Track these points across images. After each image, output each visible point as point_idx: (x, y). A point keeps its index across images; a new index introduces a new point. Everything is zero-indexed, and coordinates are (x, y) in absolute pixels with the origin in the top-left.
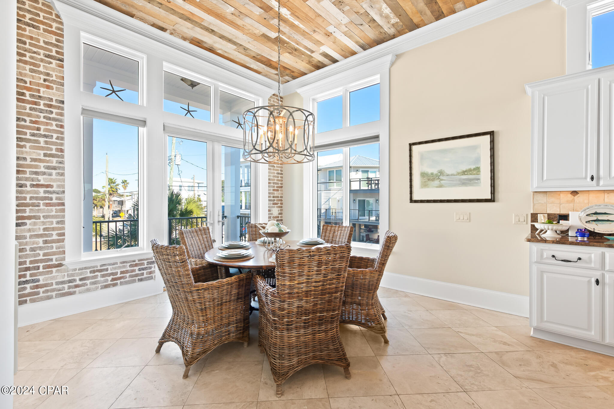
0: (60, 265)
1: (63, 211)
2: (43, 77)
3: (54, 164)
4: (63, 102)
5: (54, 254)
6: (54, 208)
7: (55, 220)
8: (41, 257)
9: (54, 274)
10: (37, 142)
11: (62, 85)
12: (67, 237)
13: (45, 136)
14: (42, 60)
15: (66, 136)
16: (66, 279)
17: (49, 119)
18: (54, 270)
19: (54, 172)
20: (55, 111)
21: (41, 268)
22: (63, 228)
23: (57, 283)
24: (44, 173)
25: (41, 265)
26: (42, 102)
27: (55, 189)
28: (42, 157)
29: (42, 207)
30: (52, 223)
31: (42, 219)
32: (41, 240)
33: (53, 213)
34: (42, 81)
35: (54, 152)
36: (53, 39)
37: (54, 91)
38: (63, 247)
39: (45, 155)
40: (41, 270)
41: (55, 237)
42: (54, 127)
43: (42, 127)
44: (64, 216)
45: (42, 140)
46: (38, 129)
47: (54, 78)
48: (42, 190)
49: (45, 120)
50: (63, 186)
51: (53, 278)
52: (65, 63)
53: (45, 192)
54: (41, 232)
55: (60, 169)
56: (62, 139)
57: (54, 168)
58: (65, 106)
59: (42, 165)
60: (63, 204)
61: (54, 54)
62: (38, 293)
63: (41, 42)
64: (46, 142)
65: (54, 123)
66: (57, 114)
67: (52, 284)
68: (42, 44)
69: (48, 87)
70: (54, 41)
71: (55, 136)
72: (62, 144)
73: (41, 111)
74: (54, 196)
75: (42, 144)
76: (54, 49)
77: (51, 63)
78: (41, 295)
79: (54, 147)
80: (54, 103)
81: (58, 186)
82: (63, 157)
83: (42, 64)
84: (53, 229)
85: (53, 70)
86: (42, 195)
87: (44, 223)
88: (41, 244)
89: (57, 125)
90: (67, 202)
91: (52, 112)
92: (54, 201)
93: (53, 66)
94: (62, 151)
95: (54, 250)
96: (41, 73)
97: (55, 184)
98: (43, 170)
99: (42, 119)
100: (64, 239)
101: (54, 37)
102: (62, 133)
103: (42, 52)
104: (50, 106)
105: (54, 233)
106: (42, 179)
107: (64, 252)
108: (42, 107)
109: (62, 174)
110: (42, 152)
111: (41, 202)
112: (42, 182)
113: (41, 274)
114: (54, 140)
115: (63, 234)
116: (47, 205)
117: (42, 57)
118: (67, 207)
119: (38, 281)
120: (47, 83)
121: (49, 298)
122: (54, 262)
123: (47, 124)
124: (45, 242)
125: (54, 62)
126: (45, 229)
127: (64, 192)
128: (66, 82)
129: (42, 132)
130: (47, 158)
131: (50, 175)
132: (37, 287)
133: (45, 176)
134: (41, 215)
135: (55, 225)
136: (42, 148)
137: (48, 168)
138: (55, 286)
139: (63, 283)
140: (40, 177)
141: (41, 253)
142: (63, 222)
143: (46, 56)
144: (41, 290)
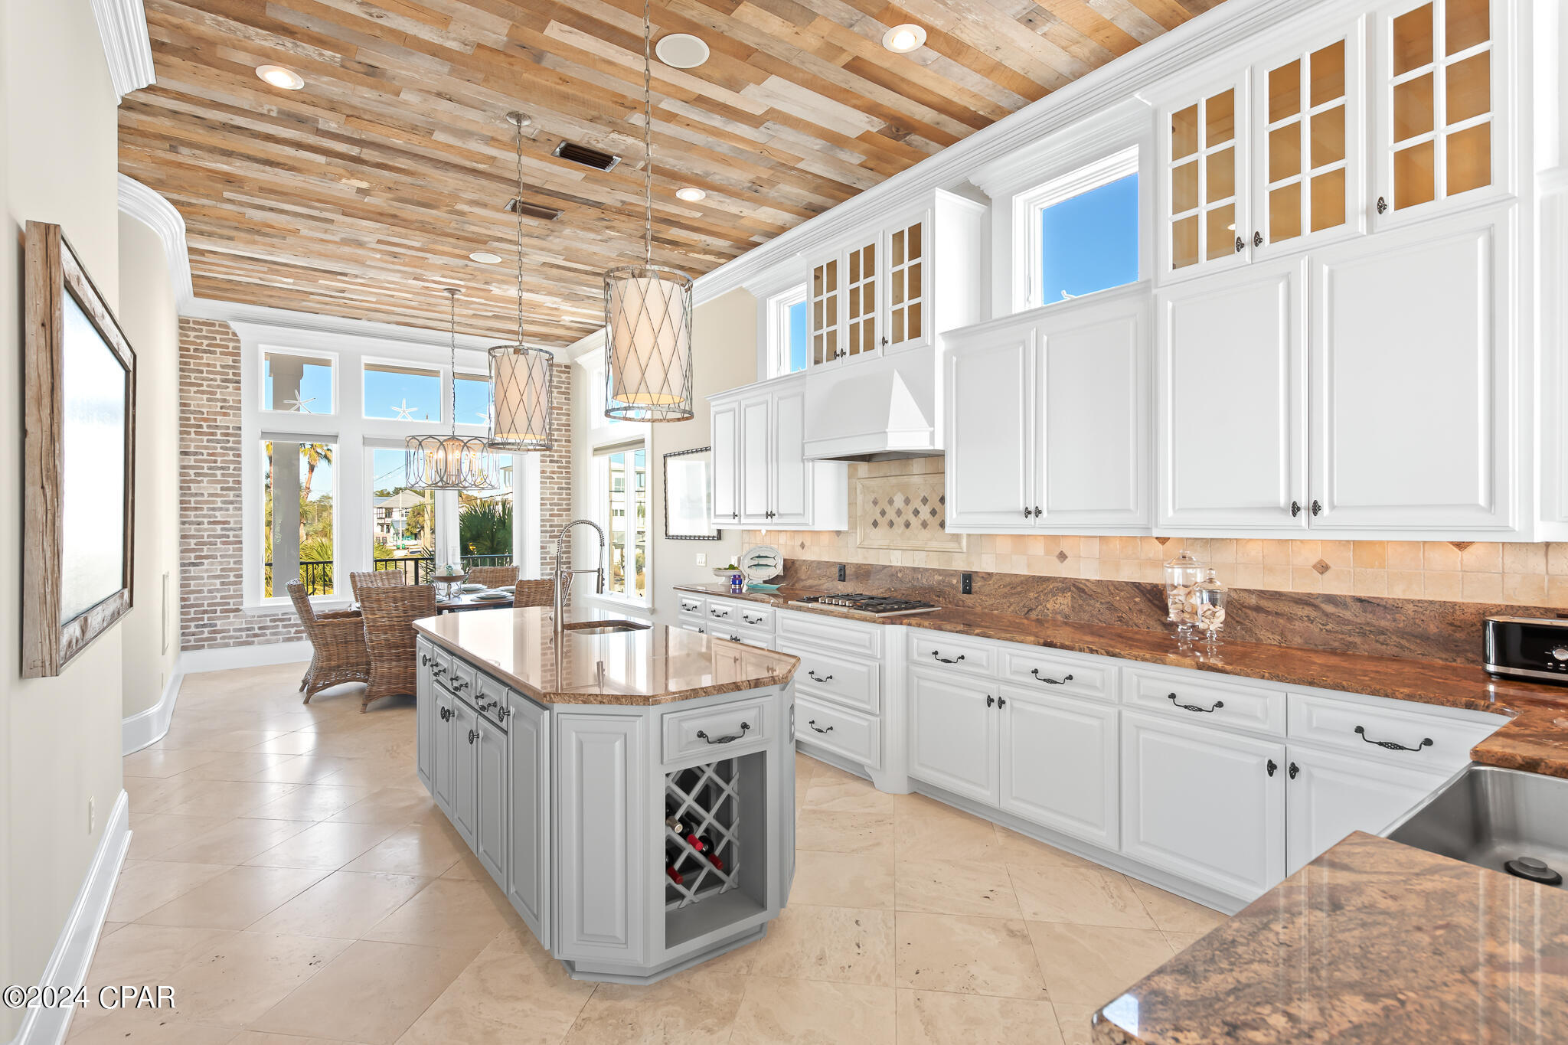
0: (238, 610)
1: (241, 549)
2: (219, 404)
3: (231, 498)
4: (240, 428)
5: (231, 597)
6: (231, 547)
7: (232, 560)
8: (218, 600)
9: (231, 620)
10: (215, 475)
11: (239, 409)
12: (245, 579)
13: (222, 468)
14: (219, 387)
15: (244, 466)
16: (244, 626)
17: (226, 449)
18: (232, 615)
19: (231, 506)
20: (231, 439)
21: (218, 611)
22: (241, 569)
23: (235, 630)
24: (221, 509)
25: (218, 608)
26: (219, 432)
27: (231, 525)
28: (219, 492)
29: (219, 546)
30: (229, 563)
31: (219, 559)
32: (218, 582)
33: (231, 552)
34: (219, 410)
35: (231, 485)
36: (229, 360)
37: (231, 417)
38: (241, 590)
39: (222, 489)
40: (218, 614)
41: (232, 579)
42: (231, 458)
43: (219, 459)
44: (241, 556)
45: (219, 472)
46: (215, 462)
47: (231, 404)
48: (219, 527)
49: (222, 451)
50: (240, 522)
51: (230, 624)
52: (242, 385)
53: (222, 529)
54: (219, 573)
55: (237, 503)
56: (240, 469)
57: (231, 503)
58: (243, 432)
59: (219, 499)
60: (240, 542)
61: (231, 377)
62: (215, 639)
63: (218, 367)
64: (223, 475)
65: (231, 453)
66: (234, 442)
67: (229, 631)
68: (219, 369)
69: (225, 414)
70: (231, 363)
71: (232, 466)
72: (239, 476)
73: (218, 441)
74: (231, 533)
75: (219, 478)
76: (231, 372)
77: (228, 387)
78: (219, 641)
79: (231, 479)
80: (231, 431)
81: (236, 522)
82: (240, 489)
83: (218, 390)
84: (231, 570)
85: (230, 394)
86: (219, 532)
87: (221, 563)
88: (218, 586)
89: (234, 455)
90: (245, 539)
91: (228, 441)
92: (231, 539)
93: (230, 390)
94: (239, 482)
95: (231, 593)
96: (217, 400)
97: (232, 520)
98: (220, 505)
99: (219, 451)
100: (241, 581)
101: (231, 358)
102: (239, 463)
103: (218, 377)
104: (227, 435)
105: (232, 574)
106: (219, 516)
107: (241, 596)
108: (219, 437)
109: (240, 509)
110: (219, 486)
111: (218, 540)
112: (219, 519)
113: (219, 618)
114: (231, 471)
115: (241, 576)
116: (224, 543)
117: (219, 383)
118: (245, 546)
119: (216, 625)
120: (224, 410)
121: (227, 645)
122: (231, 607)
123: (224, 455)
124: (223, 584)
125: (230, 385)
126: (222, 570)
127: (241, 529)
128: (243, 405)
129: (219, 465)
130: (224, 492)
131: (227, 510)
132: (215, 632)
133: (221, 512)
134: (218, 554)
135: (232, 566)
136: (219, 482)
137: (224, 502)
138: (232, 633)
139: (241, 630)
140: (217, 513)
141: (218, 595)
142: (240, 562)
143: (223, 382)
144: (219, 636)
